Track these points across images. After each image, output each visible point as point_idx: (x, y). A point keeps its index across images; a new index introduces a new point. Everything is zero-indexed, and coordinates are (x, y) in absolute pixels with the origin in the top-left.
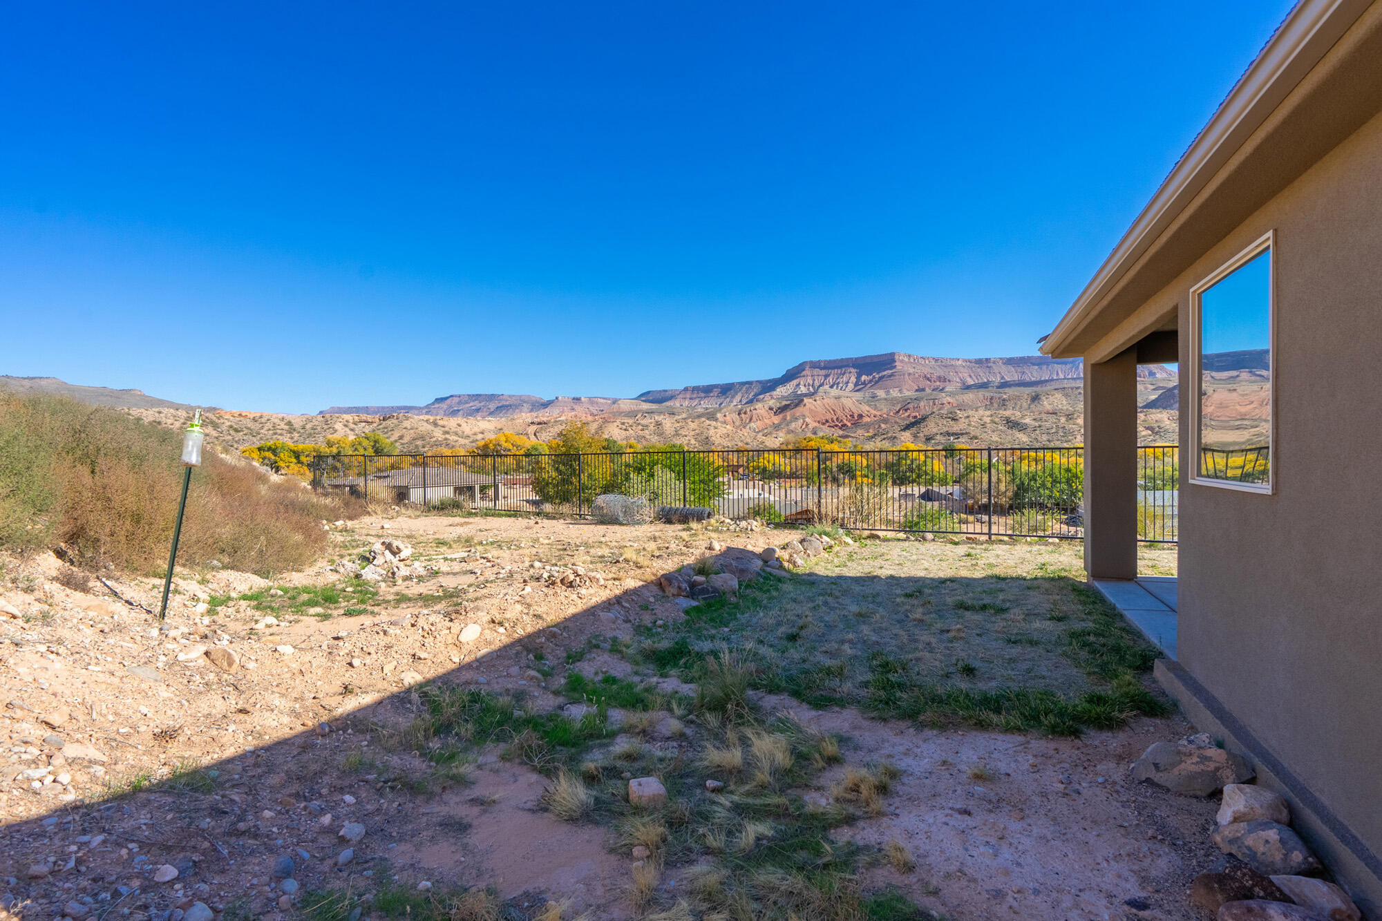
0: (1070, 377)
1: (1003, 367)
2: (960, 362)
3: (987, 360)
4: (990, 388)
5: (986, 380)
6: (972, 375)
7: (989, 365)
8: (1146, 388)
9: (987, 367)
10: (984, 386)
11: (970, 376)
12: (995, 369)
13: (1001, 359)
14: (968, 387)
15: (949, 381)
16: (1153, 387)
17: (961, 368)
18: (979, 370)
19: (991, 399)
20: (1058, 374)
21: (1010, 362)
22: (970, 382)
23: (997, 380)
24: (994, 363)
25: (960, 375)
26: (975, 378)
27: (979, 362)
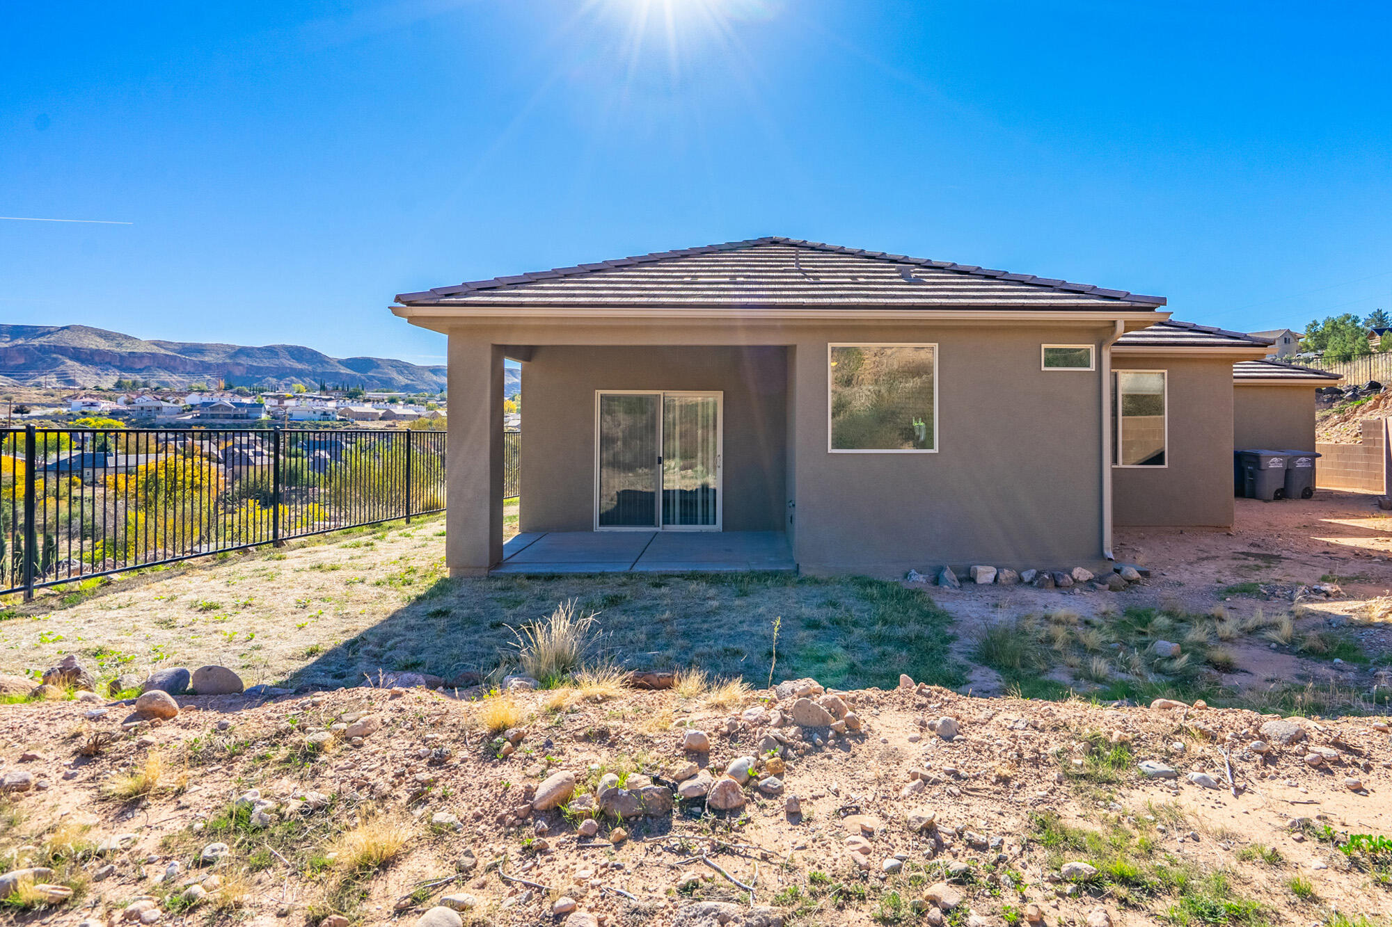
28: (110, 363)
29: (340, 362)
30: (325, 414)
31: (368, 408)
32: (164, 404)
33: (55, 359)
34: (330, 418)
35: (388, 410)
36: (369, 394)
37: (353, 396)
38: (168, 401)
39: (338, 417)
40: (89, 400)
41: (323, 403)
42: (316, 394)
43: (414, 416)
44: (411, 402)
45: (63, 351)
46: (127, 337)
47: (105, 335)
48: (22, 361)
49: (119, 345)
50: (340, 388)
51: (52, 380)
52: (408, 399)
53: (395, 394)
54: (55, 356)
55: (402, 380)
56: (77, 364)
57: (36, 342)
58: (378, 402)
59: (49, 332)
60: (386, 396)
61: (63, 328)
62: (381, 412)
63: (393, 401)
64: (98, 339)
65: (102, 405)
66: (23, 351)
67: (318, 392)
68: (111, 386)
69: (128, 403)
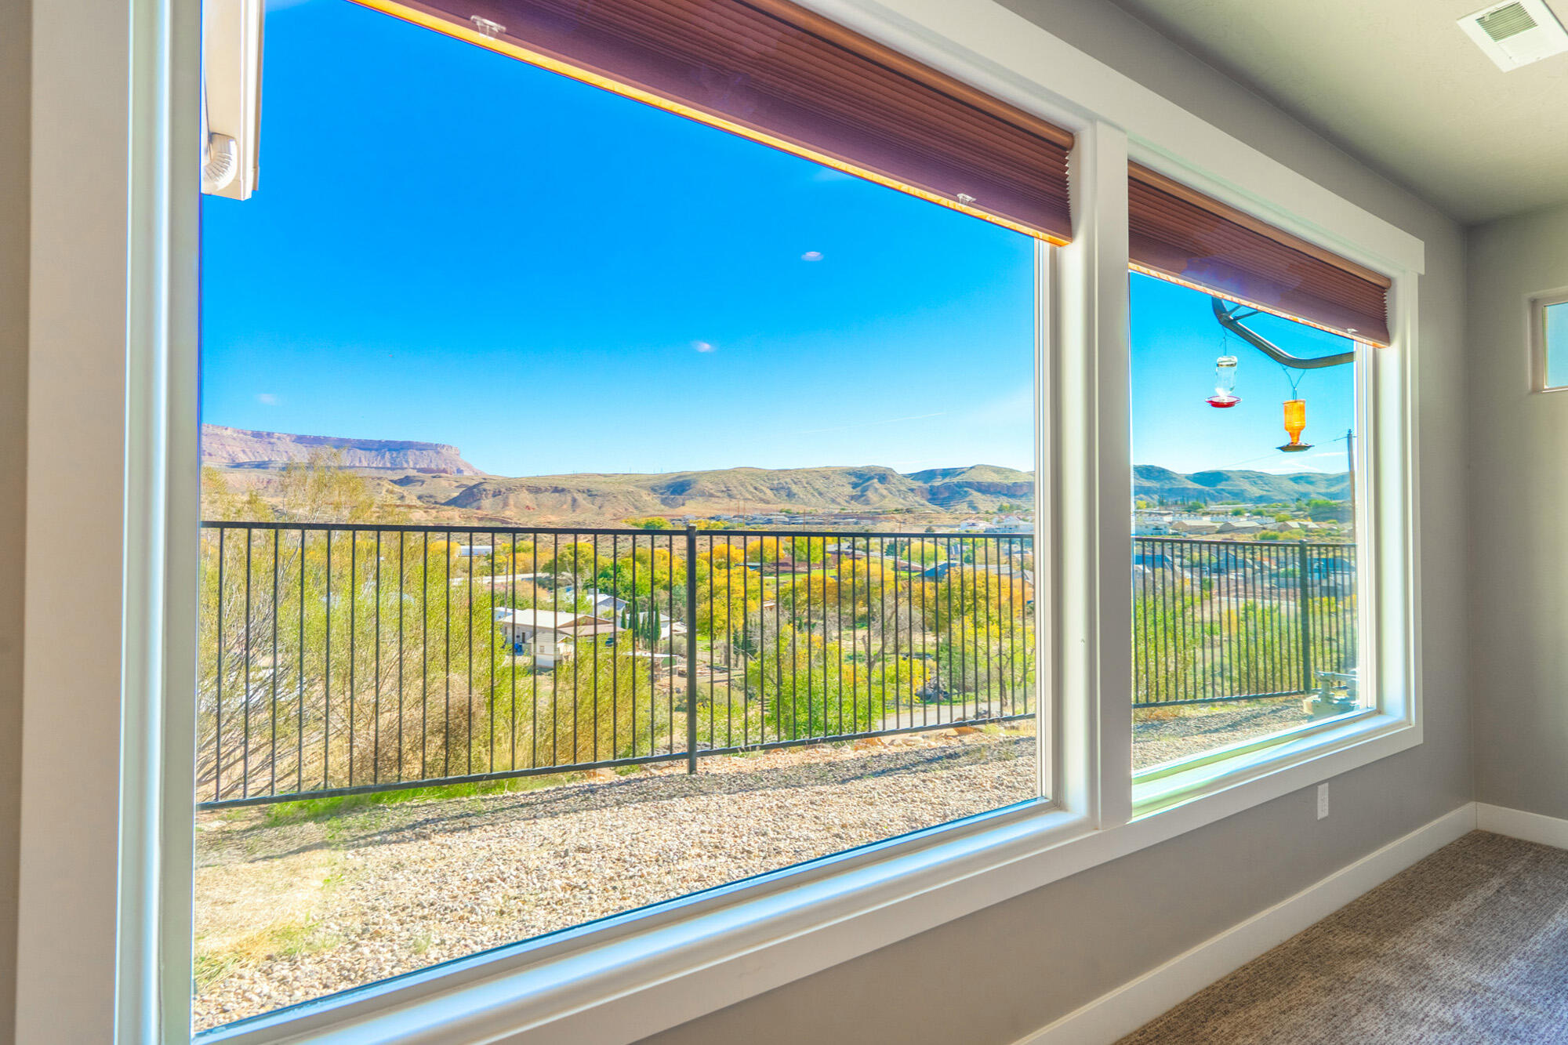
0: (374, 465)
1: (292, 445)
2: (229, 432)
3: (269, 434)
4: (270, 470)
5: (267, 459)
6: (247, 450)
7: (272, 440)
8: (450, 485)
9: (270, 443)
10: (261, 465)
11: (244, 451)
12: (281, 446)
13: (289, 435)
14: (239, 465)
15: (210, 455)
16: (457, 484)
17: (232, 442)
18: (257, 445)
19: (269, 482)
20: (360, 461)
21: (300, 439)
22: (243, 458)
23: (281, 460)
24: (279, 438)
25: (228, 448)
26: (250, 454)
27: (257, 435)
28: (1000, 492)
29: (1188, 477)
30: (1157, 529)
31: (1206, 521)
32: (1021, 522)
33: (966, 492)
34: (1162, 532)
35: (1227, 524)
36: (1213, 507)
37: (1192, 510)
38: (1026, 521)
39: (1171, 531)
40: (971, 521)
41: (1159, 517)
42: (1156, 510)
43: (1258, 528)
44: (1260, 514)
45: (970, 485)
46: (1012, 471)
47: (998, 470)
48: (947, 495)
49: (1007, 478)
50: (1179, 502)
51: (963, 507)
52: (1255, 510)
53: (1241, 506)
54: (966, 489)
55: (1255, 491)
56: (979, 494)
57: (955, 480)
58: (1218, 514)
59: (963, 472)
60: (1231, 508)
61: (971, 468)
62: (1218, 526)
63: (1237, 513)
64: (993, 474)
65: (981, 525)
66: (947, 487)
67: (1158, 508)
68: (995, 510)
69: (998, 522)
